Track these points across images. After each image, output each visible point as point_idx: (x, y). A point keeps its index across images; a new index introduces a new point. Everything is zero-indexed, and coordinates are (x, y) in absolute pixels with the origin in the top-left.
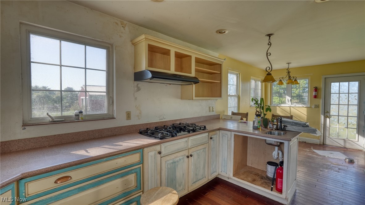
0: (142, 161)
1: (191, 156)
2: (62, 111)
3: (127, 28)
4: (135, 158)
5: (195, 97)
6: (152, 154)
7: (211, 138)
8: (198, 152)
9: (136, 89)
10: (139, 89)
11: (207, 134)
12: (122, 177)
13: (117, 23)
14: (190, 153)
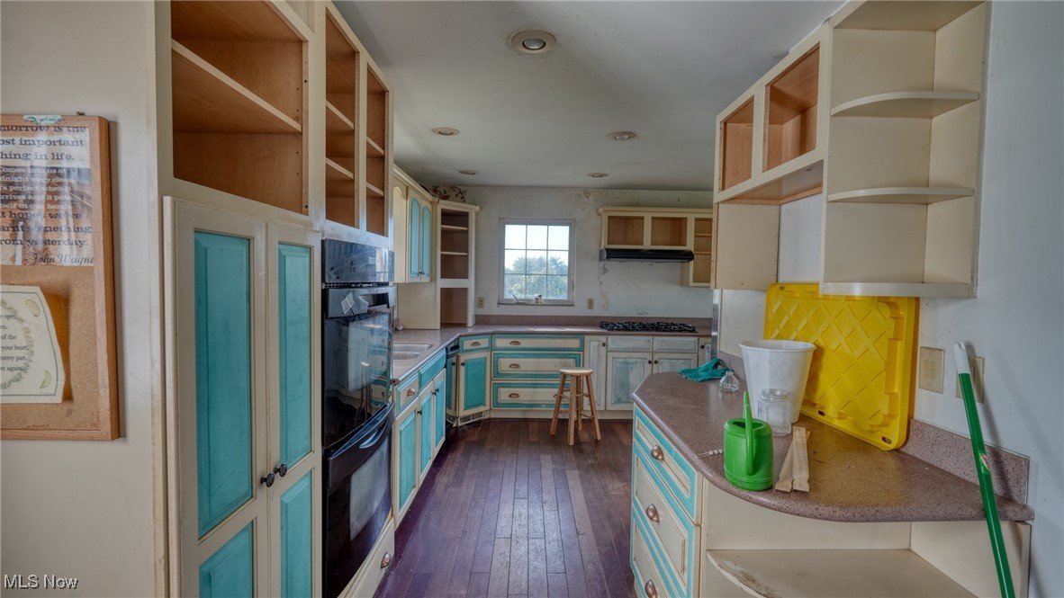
0: (582, 349)
1: (656, 362)
2: (526, 293)
3: (591, 198)
4: (575, 343)
5: (694, 282)
6: (594, 344)
7: (703, 347)
8: (673, 361)
9: (601, 271)
10: (605, 271)
11: (696, 339)
12: (561, 358)
13: (579, 195)
14: (656, 358)
